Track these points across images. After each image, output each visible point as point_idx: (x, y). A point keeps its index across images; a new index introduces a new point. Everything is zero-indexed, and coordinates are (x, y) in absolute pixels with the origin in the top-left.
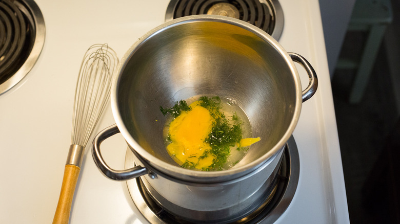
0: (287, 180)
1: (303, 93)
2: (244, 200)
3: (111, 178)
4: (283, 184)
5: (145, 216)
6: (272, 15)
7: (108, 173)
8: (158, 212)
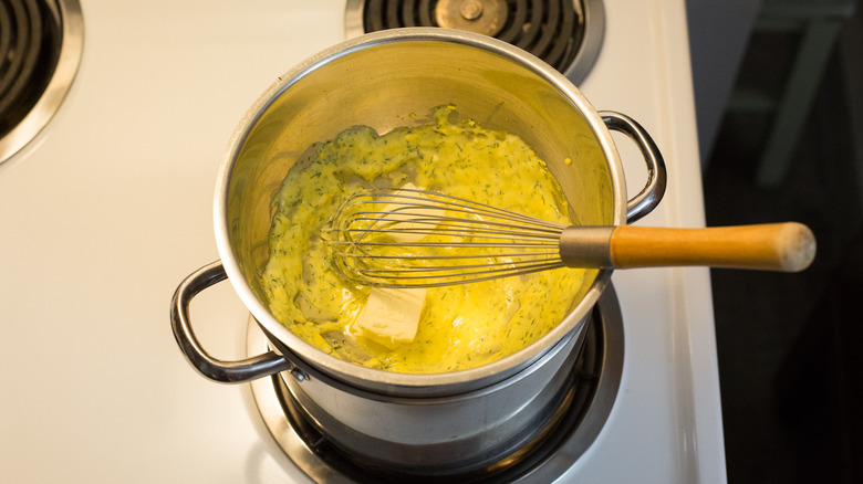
0: (595, 381)
1: (630, 204)
2: (499, 422)
3: (209, 376)
4: (587, 388)
5: (286, 450)
6: (579, 12)
7: (203, 367)
8: (314, 442)
